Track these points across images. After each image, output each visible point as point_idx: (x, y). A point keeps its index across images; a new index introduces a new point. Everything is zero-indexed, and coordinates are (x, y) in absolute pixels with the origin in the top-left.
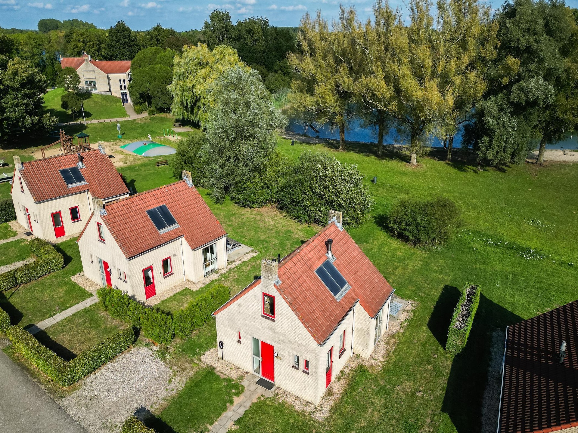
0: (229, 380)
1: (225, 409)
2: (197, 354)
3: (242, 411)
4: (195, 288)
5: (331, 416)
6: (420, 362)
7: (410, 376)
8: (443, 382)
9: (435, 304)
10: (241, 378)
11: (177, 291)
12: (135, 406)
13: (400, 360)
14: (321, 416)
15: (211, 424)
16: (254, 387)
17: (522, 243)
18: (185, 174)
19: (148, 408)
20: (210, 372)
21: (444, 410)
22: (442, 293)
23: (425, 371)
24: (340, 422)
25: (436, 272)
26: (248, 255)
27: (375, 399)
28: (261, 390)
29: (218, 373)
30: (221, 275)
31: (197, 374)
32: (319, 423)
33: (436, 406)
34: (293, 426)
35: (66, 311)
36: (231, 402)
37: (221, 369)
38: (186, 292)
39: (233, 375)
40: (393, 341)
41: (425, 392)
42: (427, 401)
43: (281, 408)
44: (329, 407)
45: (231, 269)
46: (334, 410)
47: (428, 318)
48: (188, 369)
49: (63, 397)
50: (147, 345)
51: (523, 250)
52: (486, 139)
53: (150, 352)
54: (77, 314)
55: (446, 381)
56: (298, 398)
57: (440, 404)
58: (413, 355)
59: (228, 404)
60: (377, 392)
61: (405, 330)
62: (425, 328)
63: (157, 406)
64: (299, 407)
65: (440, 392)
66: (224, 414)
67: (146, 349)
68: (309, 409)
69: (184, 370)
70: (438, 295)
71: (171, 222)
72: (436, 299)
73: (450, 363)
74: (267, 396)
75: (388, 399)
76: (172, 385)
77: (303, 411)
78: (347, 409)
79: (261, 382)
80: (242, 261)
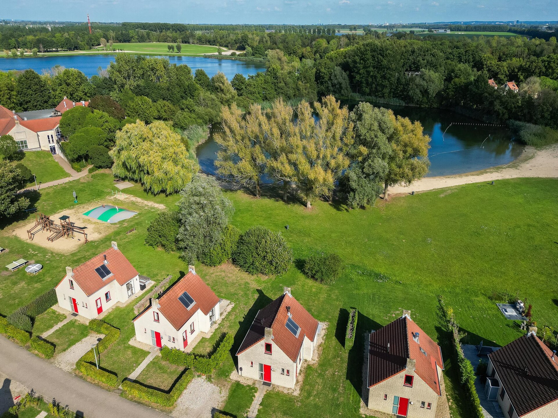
0: (249, 386)
1: (253, 400)
2: (227, 376)
3: (261, 399)
4: (208, 336)
5: (301, 393)
6: (334, 358)
7: (331, 366)
8: (345, 365)
9: (337, 322)
10: (254, 384)
11: (199, 341)
12: (210, 408)
13: (325, 358)
14: (296, 393)
15: (249, 408)
16: (262, 387)
17: (377, 270)
18: (191, 268)
19: (216, 408)
20: (238, 384)
21: (347, 379)
22: (340, 314)
23: (337, 361)
24: (305, 394)
25: (335, 300)
26: (229, 306)
27: (318, 380)
28: (266, 387)
29: (242, 384)
30: (219, 324)
31: (232, 386)
32: (297, 397)
33: (344, 377)
34: (286, 401)
35: (140, 365)
36: (254, 396)
37: (242, 381)
38: (203, 340)
39: (250, 383)
40: (320, 348)
41: (338, 372)
42: (340, 376)
43: (278, 394)
44: (299, 389)
45: (223, 319)
46: (301, 390)
47: (335, 331)
48: (227, 385)
49: (171, 412)
50: (199, 376)
51: (378, 276)
52: (352, 194)
53: (203, 380)
54: (148, 366)
55: (347, 365)
56: (284, 388)
57: (345, 376)
58: (331, 354)
59: (253, 398)
60: (318, 377)
61: (325, 341)
62: (334, 338)
63: (220, 406)
64: (286, 392)
65: (345, 371)
66: (253, 403)
67: (199, 379)
68: (290, 391)
69: (224, 385)
70: (338, 315)
71: (191, 301)
72: (337, 319)
73: (347, 355)
74: (270, 390)
75: (323, 379)
76: (222, 395)
77: (288, 393)
78: (307, 387)
79: (264, 384)
80: (227, 312)
